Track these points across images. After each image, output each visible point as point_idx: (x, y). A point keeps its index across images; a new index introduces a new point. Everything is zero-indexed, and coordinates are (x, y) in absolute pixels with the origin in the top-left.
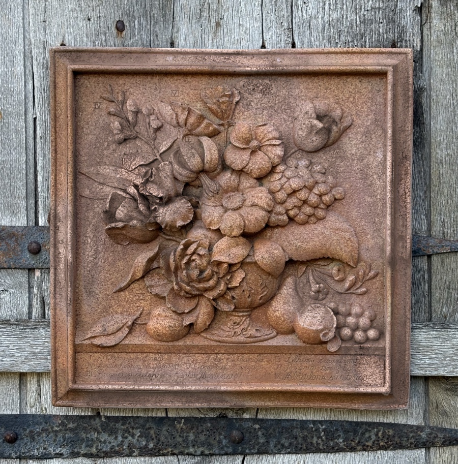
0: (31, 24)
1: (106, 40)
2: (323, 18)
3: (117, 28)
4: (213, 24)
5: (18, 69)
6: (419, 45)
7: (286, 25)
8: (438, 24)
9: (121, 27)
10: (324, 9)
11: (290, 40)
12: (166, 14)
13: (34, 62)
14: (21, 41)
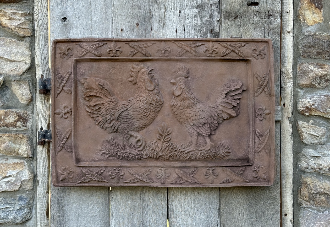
0: (113, 23)
1: (133, 28)
2: (193, 23)
3: (137, 25)
4: (163, 24)
5: (109, 36)
6: (218, 30)
7: (182, 24)
8: (223, 25)
10: (193, 20)
11: (184, 29)
12: (150, 21)
13: (114, 34)
14: (110, 28)
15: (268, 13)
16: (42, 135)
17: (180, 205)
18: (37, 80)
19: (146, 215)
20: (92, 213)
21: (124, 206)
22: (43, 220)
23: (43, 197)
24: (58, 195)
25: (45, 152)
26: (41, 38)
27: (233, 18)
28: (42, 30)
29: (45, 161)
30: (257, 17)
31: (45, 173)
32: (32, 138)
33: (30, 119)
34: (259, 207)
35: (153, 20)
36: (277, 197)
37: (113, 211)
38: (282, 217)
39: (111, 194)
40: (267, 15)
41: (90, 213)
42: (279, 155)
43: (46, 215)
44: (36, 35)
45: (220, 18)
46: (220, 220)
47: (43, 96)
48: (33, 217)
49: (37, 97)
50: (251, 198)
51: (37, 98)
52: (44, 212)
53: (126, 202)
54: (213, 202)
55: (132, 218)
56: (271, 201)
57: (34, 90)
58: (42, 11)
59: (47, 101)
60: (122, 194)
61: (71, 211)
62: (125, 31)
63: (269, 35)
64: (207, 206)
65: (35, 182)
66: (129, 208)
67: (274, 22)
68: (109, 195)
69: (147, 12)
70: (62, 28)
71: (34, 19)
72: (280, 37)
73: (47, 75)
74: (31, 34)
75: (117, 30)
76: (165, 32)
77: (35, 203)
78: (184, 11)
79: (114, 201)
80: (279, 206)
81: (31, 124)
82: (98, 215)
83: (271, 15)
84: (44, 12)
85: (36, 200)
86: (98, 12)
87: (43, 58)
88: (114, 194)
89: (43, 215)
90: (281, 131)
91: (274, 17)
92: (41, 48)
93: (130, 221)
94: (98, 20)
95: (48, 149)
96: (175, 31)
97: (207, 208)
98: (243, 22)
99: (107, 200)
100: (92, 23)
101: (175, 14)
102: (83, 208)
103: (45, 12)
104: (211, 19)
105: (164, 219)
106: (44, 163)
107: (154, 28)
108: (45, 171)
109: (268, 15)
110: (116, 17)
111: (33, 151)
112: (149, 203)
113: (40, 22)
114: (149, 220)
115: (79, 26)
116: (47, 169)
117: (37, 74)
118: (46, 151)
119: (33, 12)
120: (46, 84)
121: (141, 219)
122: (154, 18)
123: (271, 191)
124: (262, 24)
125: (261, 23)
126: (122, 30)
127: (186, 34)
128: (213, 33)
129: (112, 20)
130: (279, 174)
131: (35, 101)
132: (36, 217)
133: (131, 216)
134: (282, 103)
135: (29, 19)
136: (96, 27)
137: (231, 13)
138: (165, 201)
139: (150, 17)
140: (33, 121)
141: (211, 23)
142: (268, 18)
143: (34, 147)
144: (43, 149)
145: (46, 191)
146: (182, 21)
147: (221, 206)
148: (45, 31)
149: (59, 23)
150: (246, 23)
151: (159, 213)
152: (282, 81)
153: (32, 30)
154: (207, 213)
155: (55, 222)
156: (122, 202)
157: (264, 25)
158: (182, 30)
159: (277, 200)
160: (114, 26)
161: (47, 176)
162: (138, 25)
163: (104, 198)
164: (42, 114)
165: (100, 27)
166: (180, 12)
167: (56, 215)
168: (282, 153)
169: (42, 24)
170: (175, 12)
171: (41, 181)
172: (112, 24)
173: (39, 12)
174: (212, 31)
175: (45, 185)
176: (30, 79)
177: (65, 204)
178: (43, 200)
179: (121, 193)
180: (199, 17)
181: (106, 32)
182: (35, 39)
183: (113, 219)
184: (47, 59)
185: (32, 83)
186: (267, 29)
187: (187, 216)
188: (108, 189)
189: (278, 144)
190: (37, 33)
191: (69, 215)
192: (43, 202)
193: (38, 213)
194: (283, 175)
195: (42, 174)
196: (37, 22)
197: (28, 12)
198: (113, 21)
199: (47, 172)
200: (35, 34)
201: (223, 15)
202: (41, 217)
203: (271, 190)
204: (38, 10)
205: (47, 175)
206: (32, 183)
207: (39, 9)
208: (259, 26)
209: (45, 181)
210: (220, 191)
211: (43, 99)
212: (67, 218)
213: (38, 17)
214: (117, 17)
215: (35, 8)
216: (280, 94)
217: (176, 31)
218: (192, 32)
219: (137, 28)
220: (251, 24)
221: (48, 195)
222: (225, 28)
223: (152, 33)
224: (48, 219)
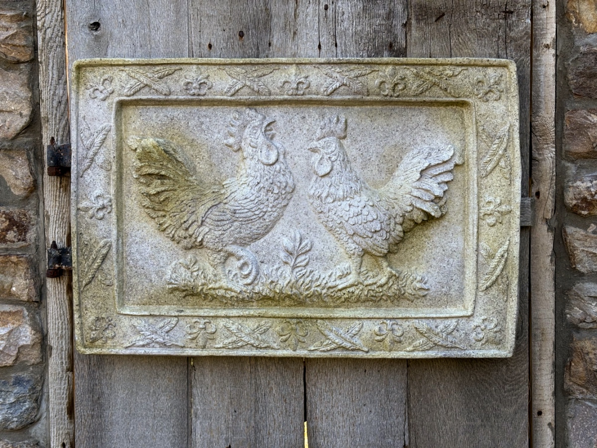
15: (504, 8)
16: (54, 258)
17: (329, 393)
18: (43, 148)
19: (261, 413)
20: (156, 411)
21: (219, 396)
22: (62, 424)
23: (61, 378)
24: (89, 374)
25: (62, 291)
26: (51, 65)
27: (434, 19)
28: (52, 47)
29: (64, 308)
30: (482, 16)
31: (64, 332)
32: (36, 263)
33: (33, 225)
34: (486, 397)
35: (273, 24)
36: (523, 379)
37: (198, 406)
38: (533, 417)
39: (193, 374)
40: (503, 12)
41: (153, 410)
42: (527, 295)
43: (66, 413)
44: (41, 58)
45: (408, 19)
46: (409, 425)
47: (57, 180)
48: (43, 417)
49: (44, 181)
50: (470, 380)
51: (44, 185)
52: (63, 407)
53: (222, 388)
54: (395, 389)
55: (234, 421)
56: (511, 387)
57: (39, 168)
58: (51, 10)
59: (66, 189)
60: (214, 373)
61: (115, 406)
62: (216, 49)
63: (507, 54)
64: (383, 397)
65: (45, 350)
66: (229, 401)
67: (517, 26)
68: (188, 375)
69: (260, 9)
70: (92, 43)
71: (37, 26)
72: (529, 58)
73: (64, 138)
74: (30, 56)
75: (200, 46)
76: (297, 48)
77: (45, 390)
78: (334, 6)
79: (198, 386)
80: (528, 397)
81: (35, 235)
82: (168, 414)
83: (512, 12)
84: (55, 12)
85: (48, 385)
86: (163, 10)
87: (55, 104)
88: (199, 374)
89: (62, 414)
90: (532, 246)
91: (517, 16)
92: (51, 85)
93: (230, 425)
94: (162, 27)
95: (68, 284)
96: (317, 47)
97: (383, 401)
98: (455, 26)
99: (186, 384)
100: (150, 32)
101: (317, 12)
102: (138, 400)
103: (59, 12)
104: (389, 22)
105: (299, 422)
106: (62, 312)
107: (275, 41)
108: (64, 327)
109: (506, 12)
110: (198, 20)
111: (40, 289)
112: (268, 390)
113: (49, 31)
114: (268, 423)
115: (124, 38)
116: (66, 323)
117: (44, 136)
118: (65, 288)
119: (35, 13)
120: (61, 156)
121: (252, 422)
122: (276, 20)
123: (510, 367)
124: (494, 30)
125: (490, 29)
126: (210, 46)
127: (339, 51)
128: (394, 51)
129: (189, 26)
130: (528, 333)
131: (41, 189)
132: (48, 418)
133: (232, 416)
134: (534, 191)
135: (26, 26)
136: (159, 41)
137: (431, 9)
138: (298, 387)
139: (267, 20)
140: (39, 229)
141: (390, 30)
142: (505, 18)
143: (41, 280)
144: (59, 285)
145: (67, 367)
146: (331, 27)
147: (410, 397)
148: (59, 49)
149: (86, 33)
150: (461, 29)
151: (288, 409)
152: (534, 147)
153: (33, 49)
154: (383, 410)
155: (84, 428)
156: (215, 389)
157: (497, 32)
158: (330, 44)
159: (522, 385)
160: (195, 37)
161: (67, 338)
162: (241, 35)
163: (179, 382)
164: (55, 216)
165: (166, 40)
166: (326, 8)
168: (532, 291)
169: (53, 36)
170: (317, 8)
171: (55, 347)
172: (190, 33)
173: (47, 12)
174: (391, 46)
175: (65, 354)
176: (31, 146)
177: (103, 393)
178: (61, 383)
179: (212, 371)
180: (366, 17)
181: (180, 49)
182: (39, 67)
183: (198, 422)
184: (63, 106)
185: (35, 154)
186: (503, 39)
187: (343, 415)
188: (186, 363)
189: (526, 273)
190: (43, 54)
191: (112, 415)
192: (60, 388)
193: (51, 410)
194: (535, 335)
195: (57, 334)
196: (43, 31)
197: (25, 14)
198: (193, 29)
199: (67, 331)
200: (39, 57)
201: (413, 14)
202: (57, 417)
203: (512, 364)
204: (43, 8)
205: (67, 335)
206: (39, 352)
207: (45, 7)
208: (486, 34)
209: (64, 347)
210: (408, 366)
211: (57, 185)
212: (107, 420)
213: (44, 23)
214: (201, 20)
215: (39, 5)
216: (528, 173)
217: (320, 47)
218: (352, 49)
219: (240, 43)
220: (472, 31)
221: (70, 374)
222: (417, 40)
223: (270, 52)
224: (71, 422)
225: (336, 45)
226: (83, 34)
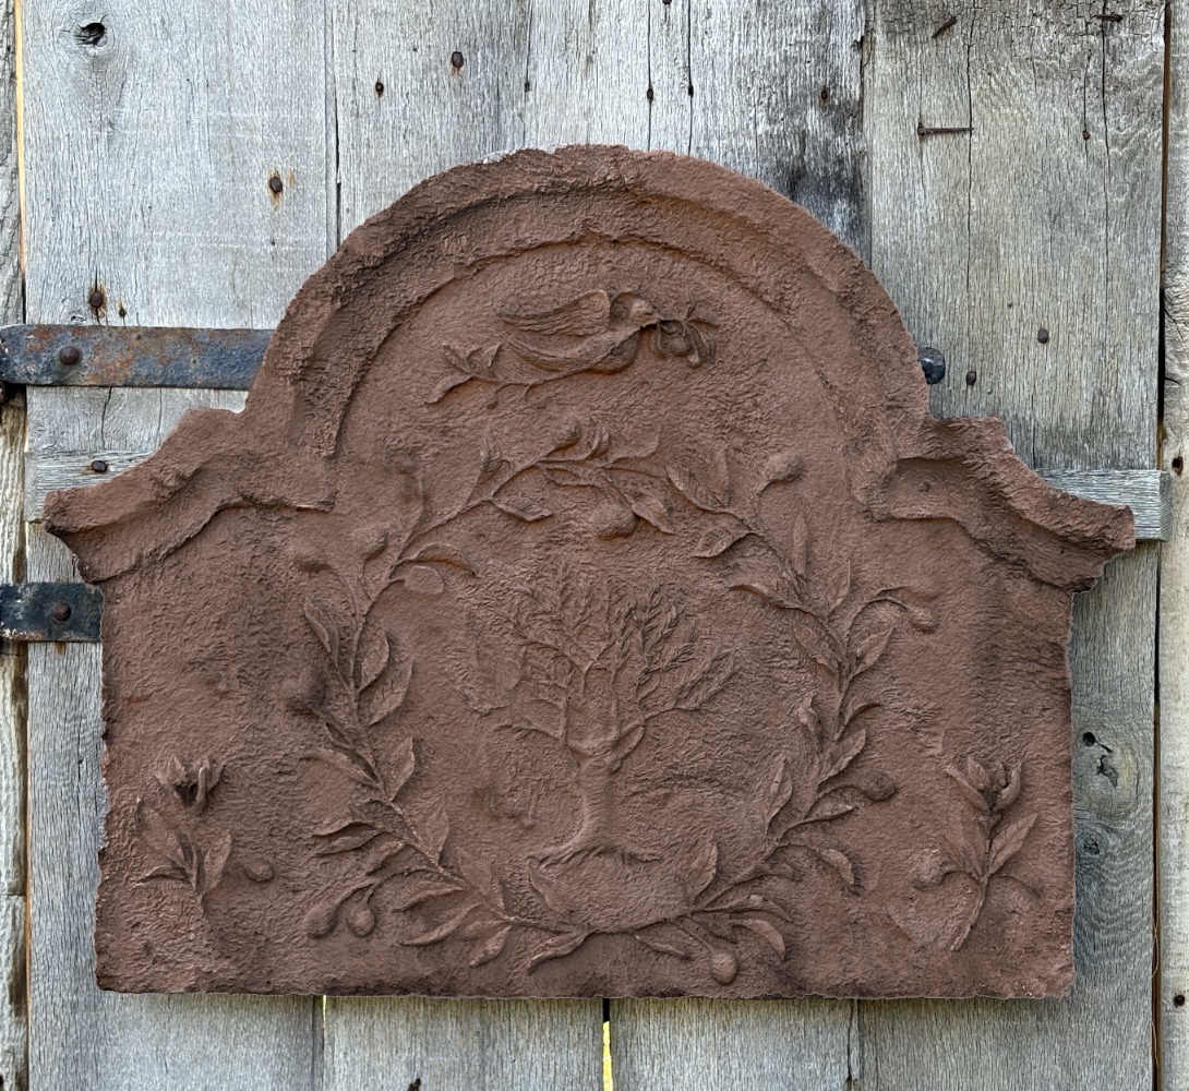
0: (336, 54)
1: (438, 79)
2: (730, 54)
3: (453, 62)
4: (583, 60)
5: (318, 116)
6: (858, 93)
7: (681, 62)
8: (883, 65)
9: (459, 62)
10: (732, 41)
11: (687, 83)
12: (519, 44)
13: (340, 107)
14: (322, 78)
15: (1100, 7)
24: (66, 902)
27: (931, 31)
29: (5, 736)
30: (1047, 27)
35: (535, 38)
36: (1139, 914)
38: (1163, 1009)
40: (1099, 17)
42: (1152, 708)
43: (7, 1000)
45: (867, 32)
46: (861, 1028)
56: (1111, 935)
59: (12, 439)
62: (393, 95)
63: (1106, 119)
67: (1132, 52)
70: (85, 75)
72: (1161, 129)
73: (10, 312)
75: (354, 88)
76: (596, 97)
80: (1150, 960)
83: (1119, 19)
90: (1162, 590)
91: (1132, 28)
94: (259, 39)
95: (16, 678)
96: (645, 95)
98: (980, 48)
100: (231, 50)
101: (645, 8)
104: (821, 37)
105: (590, 1022)
107: (541, 78)
109: (1104, 18)
110: (349, 22)
115: (165, 65)
116: (11, 774)
118: (9, 686)
120: (4, 355)
121: (474, 1021)
122: (542, 26)
123: (1108, 887)
124: (1075, 60)
125: (1066, 58)
126: (380, 88)
127: (698, 107)
128: (832, 107)
129: (329, 38)
130: (1151, 804)
134: (1169, 456)
136: (252, 72)
137: (923, 8)
139: (522, 25)
141: (822, 57)
142: (1103, 33)
145: (10, 884)
146: (679, 45)
149: (69, 51)
150: (994, 58)
152: (1169, 348)
155: (53, 1035)
157: (1082, 66)
158: (676, 89)
159: (1138, 930)
160: (341, 65)
161: (11, 811)
162: (457, 61)
165: (270, 72)
167: (57, 999)
168: (1162, 702)
172: (329, 56)
174: (825, 95)
175: (5, 852)
180: (764, 24)
181: (303, 95)
183: (339, 1022)
186: (1096, 85)
189: (1148, 657)
194: (1169, 808)
198: (336, 45)
199: (11, 793)
201: (879, 17)
203: (1112, 880)
205: (11, 803)
208: (1056, 70)
212: (111, 1016)
214: (357, 23)
216: (1155, 411)
217: (650, 95)
218: (730, 101)
219: (454, 81)
220: (1021, 63)
221: (17, 901)
222: (889, 83)
223: (529, 104)
224: (18, 1023)
225: (691, 92)
226: (62, 52)
